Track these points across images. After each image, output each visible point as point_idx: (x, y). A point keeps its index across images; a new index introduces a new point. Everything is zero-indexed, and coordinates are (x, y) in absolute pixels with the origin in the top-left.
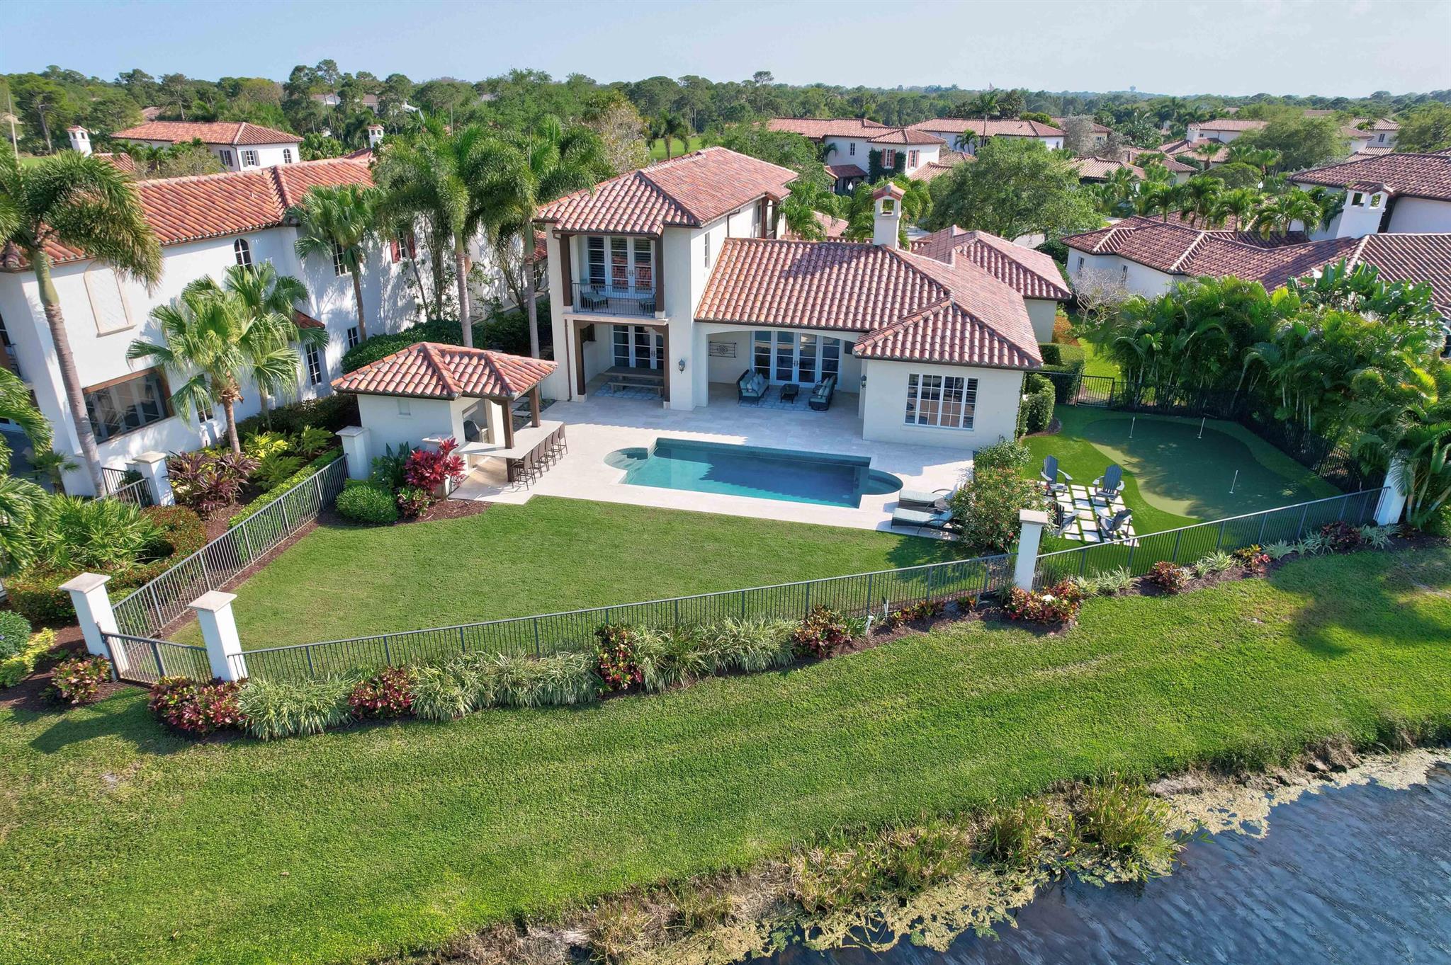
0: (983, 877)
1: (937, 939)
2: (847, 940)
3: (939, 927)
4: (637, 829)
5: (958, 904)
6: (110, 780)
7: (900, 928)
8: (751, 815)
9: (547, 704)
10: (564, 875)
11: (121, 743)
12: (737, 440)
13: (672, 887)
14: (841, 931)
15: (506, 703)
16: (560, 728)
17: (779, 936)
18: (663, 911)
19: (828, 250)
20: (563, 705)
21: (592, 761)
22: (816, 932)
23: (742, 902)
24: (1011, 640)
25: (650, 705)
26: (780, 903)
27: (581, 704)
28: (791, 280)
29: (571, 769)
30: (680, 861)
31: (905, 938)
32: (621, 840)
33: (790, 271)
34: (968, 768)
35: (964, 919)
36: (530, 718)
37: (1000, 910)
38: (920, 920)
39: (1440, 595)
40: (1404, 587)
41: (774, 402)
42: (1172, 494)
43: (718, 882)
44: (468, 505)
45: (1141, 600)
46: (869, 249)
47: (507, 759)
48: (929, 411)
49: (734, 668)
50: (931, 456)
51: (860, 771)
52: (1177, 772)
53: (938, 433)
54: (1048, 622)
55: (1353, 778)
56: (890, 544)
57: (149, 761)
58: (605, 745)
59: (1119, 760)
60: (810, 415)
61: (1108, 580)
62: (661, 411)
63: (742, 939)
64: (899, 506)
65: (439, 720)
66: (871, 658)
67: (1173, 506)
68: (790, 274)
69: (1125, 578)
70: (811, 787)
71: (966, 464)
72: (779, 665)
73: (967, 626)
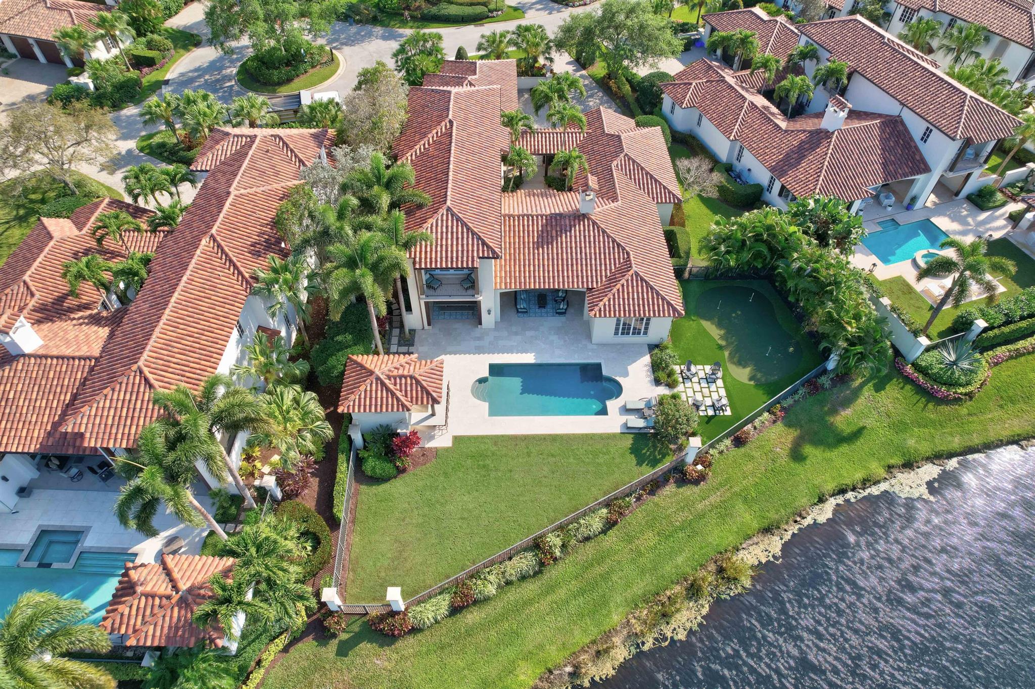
0: (691, 604)
1: (681, 636)
2: (654, 644)
3: (681, 630)
4: (575, 623)
5: (685, 618)
6: (378, 662)
7: (669, 635)
8: (611, 605)
9: (523, 578)
10: (559, 650)
11: (369, 645)
13: (594, 642)
14: (651, 641)
15: (509, 583)
16: (531, 587)
17: (632, 648)
18: (593, 651)
19: (556, 219)
20: (530, 576)
21: (549, 598)
22: (643, 643)
23: (617, 640)
24: (688, 491)
25: (560, 566)
26: (629, 636)
27: (536, 574)
28: (541, 249)
29: (544, 605)
30: (594, 632)
31: (672, 638)
32: (572, 630)
33: (538, 242)
34: (680, 560)
35: (688, 625)
36: (520, 586)
37: (699, 618)
38: (675, 629)
39: (847, 413)
40: (834, 411)
41: (535, 308)
42: (741, 363)
43: (608, 635)
44: (425, 453)
45: (734, 452)
46: (579, 217)
47: (518, 608)
48: (626, 330)
49: (587, 539)
50: (629, 354)
51: (643, 572)
52: (750, 537)
53: (630, 339)
54: (702, 478)
55: (808, 521)
56: (628, 442)
57: (387, 651)
58: (551, 589)
59: (731, 539)
60: (558, 321)
61: (721, 447)
62: (478, 331)
63: (621, 653)
64: (626, 410)
65: (487, 599)
66: (636, 516)
67: (742, 374)
68: (538, 245)
69: (728, 442)
70: (628, 585)
71: (647, 359)
72: (604, 532)
73: (670, 489)
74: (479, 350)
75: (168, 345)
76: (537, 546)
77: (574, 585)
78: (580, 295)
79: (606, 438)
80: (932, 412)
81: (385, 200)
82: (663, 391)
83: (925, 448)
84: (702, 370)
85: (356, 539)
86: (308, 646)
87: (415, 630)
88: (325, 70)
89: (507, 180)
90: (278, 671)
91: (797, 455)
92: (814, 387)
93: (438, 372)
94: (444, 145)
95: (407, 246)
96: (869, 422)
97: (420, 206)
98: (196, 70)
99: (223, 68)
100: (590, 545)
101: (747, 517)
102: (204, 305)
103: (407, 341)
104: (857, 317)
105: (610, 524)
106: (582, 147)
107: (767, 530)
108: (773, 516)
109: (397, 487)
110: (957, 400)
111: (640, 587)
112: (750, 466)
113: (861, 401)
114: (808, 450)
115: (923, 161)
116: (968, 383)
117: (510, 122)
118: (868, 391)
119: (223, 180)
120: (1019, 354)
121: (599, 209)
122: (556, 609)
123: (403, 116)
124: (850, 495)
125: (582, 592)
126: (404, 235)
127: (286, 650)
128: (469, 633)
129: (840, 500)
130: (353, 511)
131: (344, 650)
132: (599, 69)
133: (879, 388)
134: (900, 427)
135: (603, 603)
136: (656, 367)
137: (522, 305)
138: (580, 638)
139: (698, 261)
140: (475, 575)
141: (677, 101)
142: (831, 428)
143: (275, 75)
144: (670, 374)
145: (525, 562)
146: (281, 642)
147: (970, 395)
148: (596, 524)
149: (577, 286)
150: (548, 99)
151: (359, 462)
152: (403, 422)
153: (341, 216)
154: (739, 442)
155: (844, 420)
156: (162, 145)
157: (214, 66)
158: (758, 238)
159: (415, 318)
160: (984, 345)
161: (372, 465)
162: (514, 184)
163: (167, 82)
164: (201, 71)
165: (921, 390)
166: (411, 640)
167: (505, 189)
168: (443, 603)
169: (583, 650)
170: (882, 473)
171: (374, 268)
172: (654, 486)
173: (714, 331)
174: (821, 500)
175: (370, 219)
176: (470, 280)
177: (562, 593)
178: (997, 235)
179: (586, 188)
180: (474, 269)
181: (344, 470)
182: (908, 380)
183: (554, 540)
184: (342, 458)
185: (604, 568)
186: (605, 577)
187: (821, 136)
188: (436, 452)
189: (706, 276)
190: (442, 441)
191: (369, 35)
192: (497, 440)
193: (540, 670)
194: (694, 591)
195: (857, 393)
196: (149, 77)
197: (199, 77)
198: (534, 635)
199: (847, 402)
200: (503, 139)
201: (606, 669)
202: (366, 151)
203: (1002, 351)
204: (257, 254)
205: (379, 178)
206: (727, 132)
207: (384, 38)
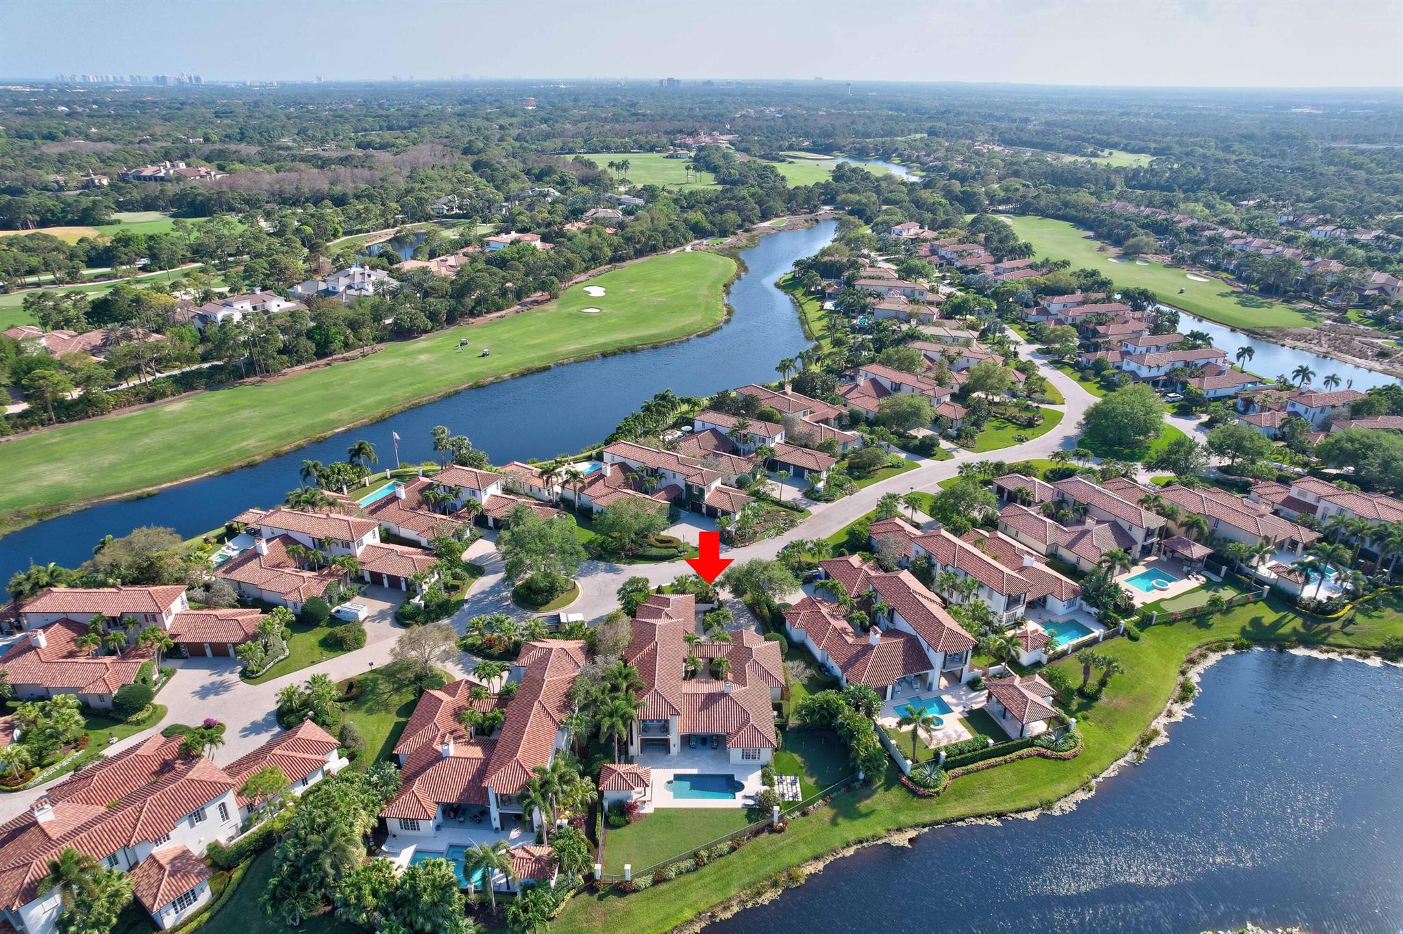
0: (773, 889)
1: (766, 903)
2: (752, 906)
3: (766, 900)
4: (713, 893)
5: (769, 895)
6: (617, 905)
8: (732, 887)
9: (688, 871)
10: (705, 905)
11: (613, 897)
12: (694, 771)
13: (722, 903)
14: (751, 904)
15: (681, 873)
16: (693, 876)
17: (741, 906)
18: (721, 906)
19: (712, 696)
20: (692, 871)
21: (700, 881)
22: (747, 905)
23: (734, 903)
24: (775, 836)
25: (707, 868)
26: (740, 901)
27: (695, 869)
28: (703, 712)
29: (698, 884)
30: (722, 898)
31: (761, 903)
32: (712, 896)
33: (701, 708)
34: (768, 869)
35: (771, 898)
36: (687, 875)
37: (776, 896)
38: (763, 900)
39: (868, 802)
40: (859, 801)
41: (700, 746)
42: (811, 776)
43: (729, 900)
44: (640, 815)
45: (801, 818)
46: (723, 695)
47: (685, 885)
48: (748, 757)
49: (721, 856)
50: (750, 770)
51: (749, 873)
52: (806, 861)
53: (751, 761)
54: (781, 830)
55: (840, 855)
56: (745, 812)
57: (622, 899)
58: (701, 877)
59: (796, 860)
60: (713, 752)
61: (794, 816)
62: (668, 757)
63: (736, 909)
64: (747, 797)
65: (670, 880)
66: (747, 847)
67: (811, 781)
68: (701, 710)
69: (798, 813)
70: (740, 878)
71: (759, 772)
72: (729, 853)
73: (765, 835)
74: (669, 767)
75: (527, 751)
76: (695, 855)
77: (714, 877)
78: (724, 737)
79: (733, 811)
80: (916, 802)
81: (624, 685)
82: (766, 788)
83: (910, 821)
84: (789, 779)
85: (605, 853)
86: (585, 896)
87: (636, 891)
88: (570, 595)
89: (686, 672)
90: (571, 905)
91: (834, 822)
92: (849, 787)
93: (648, 773)
94: (653, 654)
95: (635, 708)
96: (879, 808)
97: (641, 688)
98: (483, 592)
99: (499, 592)
100: (722, 859)
101: (806, 851)
102: (540, 734)
103: (629, 760)
104: (866, 749)
105: (733, 849)
106: (729, 655)
107: (817, 858)
108: (820, 851)
109: (625, 831)
110: (930, 796)
111: (746, 880)
112: (809, 826)
113: (876, 796)
114: (840, 820)
115: (929, 663)
116: (936, 787)
117: (689, 640)
118: (880, 791)
119: (537, 672)
120: (968, 772)
121: (735, 690)
122: (704, 886)
123: (629, 637)
124: (865, 844)
125: (717, 880)
126: (634, 703)
127: (573, 897)
128: (661, 894)
129: (859, 846)
130: (604, 840)
131: (601, 898)
132: (748, 597)
133: (887, 790)
134: (897, 810)
135: (728, 885)
136: (763, 776)
137: (692, 744)
138: (715, 900)
139: (793, 721)
140: (665, 866)
141: (793, 624)
142: (856, 810)
143: (540, 599)
144: (772, 779)
145: (689, 863)
146: (572, 893)
147: (938, 793)
148: (725, 847)
149: (721, 732)
150: (711, 626)
151: (607, 818)
152: (630, 797)
153: (603, 693)
154: (804, 814)
155: (864, 806)
156: (473, 645)
157: (494, 590)
158: (821, 706)
159: (634, 749)
160: (947, 767)
161: (613, 819)
162: (691, 675)
163: (466, 601)
164: (486, 594)
165: (910, 791)
166: (633, 895)
167: (685, 679)
168: (650, 878)
169: (716, 905)
170: (884, 833)
171: (622, 717)
172: (757, 833)
173: (798, 758)
174: (848, 845)
175: (617, 694)
176: (665, 727)
177: (707, 880)
178: (976, 707)
179: (726, 680)
180: (667, 721)
181: (599, 820)
182: (904, 785)
183: (704, 853)
184: (599, 815)
185: (729, 870)
186: (729, 874)
187: (868, 648)
188: (645, 815)
189: (799, 729)
190: (648, 809)
191: (596, 568)
192: (677, 810)
193: (695, 912)
194: (775, 885)
195: (875, 792)
196: (455, 597)
197: (486, 597)
198: (693, 897)
199: (868, 797)
200: (684, 650)
201: (728, 915)
202: (612, 658)
203: (959, 770)
204: (561, 711)
205: (620, 674)
206: (819, 644)
207: (607, 571)
